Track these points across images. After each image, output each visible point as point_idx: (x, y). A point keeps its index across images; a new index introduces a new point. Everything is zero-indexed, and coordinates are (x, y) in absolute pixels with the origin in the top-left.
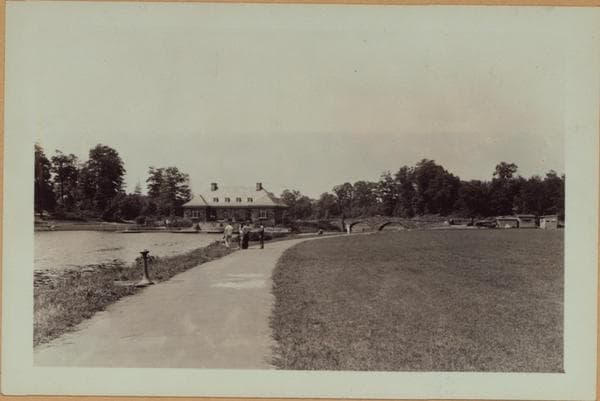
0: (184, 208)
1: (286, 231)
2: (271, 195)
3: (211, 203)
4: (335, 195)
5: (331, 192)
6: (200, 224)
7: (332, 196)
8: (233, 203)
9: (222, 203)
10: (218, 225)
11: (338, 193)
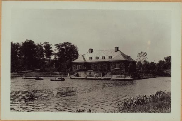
0: (72, 64)
1: (128, 78)
2: (122, 54)
3: (88, 60)
4: (165, 61)
5: (163, 60)
6: (79, 73)
7: (163, 61)
8: (101, 60)
9: (94, 60)
10: (88, 73)
11: (166, 60)
